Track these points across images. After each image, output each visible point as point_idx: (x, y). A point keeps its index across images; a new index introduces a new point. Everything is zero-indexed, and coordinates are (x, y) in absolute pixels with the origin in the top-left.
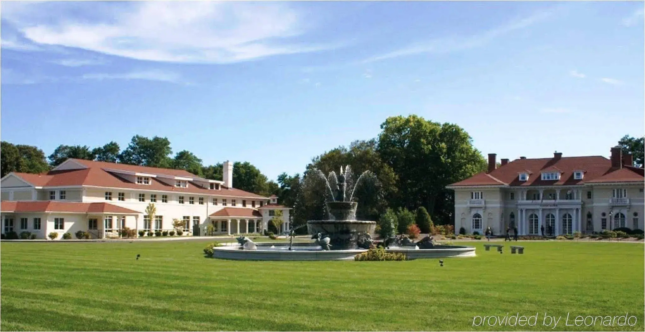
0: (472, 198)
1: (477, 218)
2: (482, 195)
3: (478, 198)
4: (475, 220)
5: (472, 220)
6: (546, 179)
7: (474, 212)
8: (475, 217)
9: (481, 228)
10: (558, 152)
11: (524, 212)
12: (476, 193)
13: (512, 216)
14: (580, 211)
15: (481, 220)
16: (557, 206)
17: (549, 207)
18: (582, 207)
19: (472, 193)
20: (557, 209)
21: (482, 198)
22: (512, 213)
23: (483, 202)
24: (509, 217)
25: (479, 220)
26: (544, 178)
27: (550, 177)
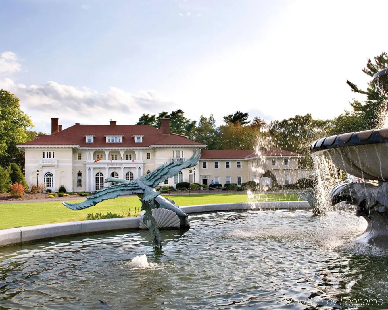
0: (44, 157)
1: (49, 177)
2: (54, 155)
3: (50, 157)
4: (47, 178)
5: (44, 179)
6: (111, 142)
7: (46, 170)
8: (47, 176)
9: (53, 186)
10: (113, 120)
11: (92, 170)
12: (47, 153)
13: (80, 174)
14: (142, 169)
15: (53, 178)
16: (122, 165)
17: (115, 166)
18: (143, 166)
19: (44, 153)
20: (122, 167)
21: (54, 157)
22: (80, 171)
23: (56, 161)
24: (76, 175)
25: (50, 178)
26: (109, 140)
27: (114, 141)
